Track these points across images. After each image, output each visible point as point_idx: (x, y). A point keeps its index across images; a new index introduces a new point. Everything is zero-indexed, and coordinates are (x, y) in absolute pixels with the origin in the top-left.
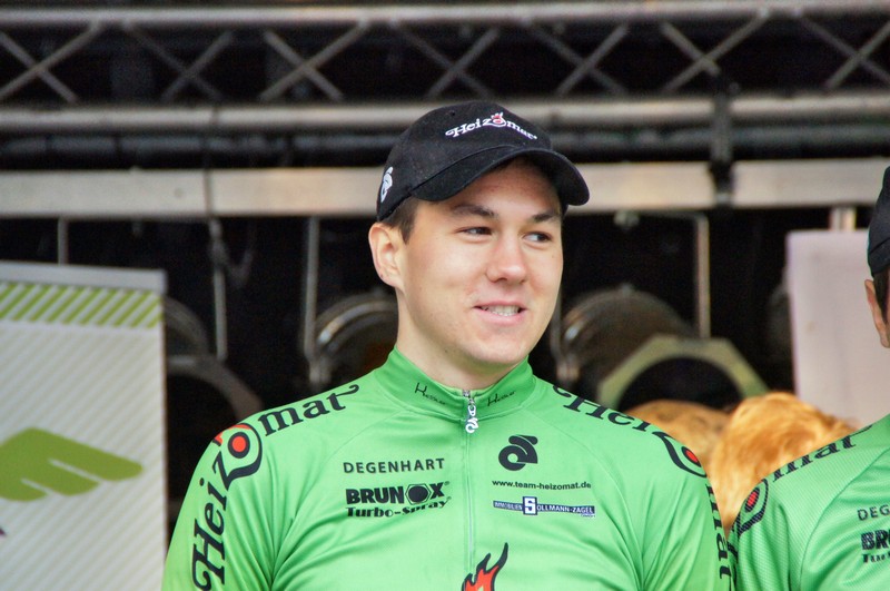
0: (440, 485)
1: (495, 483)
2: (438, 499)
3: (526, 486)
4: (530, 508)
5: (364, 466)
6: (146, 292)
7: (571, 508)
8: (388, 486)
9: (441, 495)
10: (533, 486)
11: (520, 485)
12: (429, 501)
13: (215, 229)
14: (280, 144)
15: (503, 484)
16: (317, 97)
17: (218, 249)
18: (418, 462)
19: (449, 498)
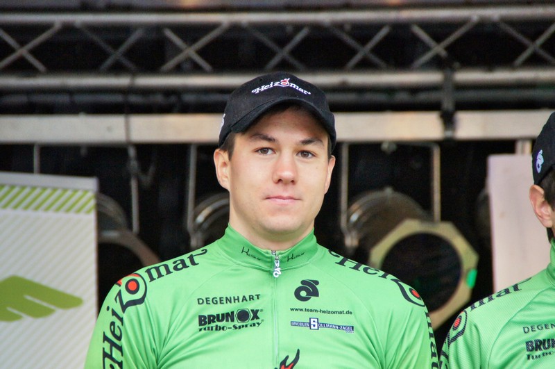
0: (257, 311)
1: (292, 310)
2: (255, 321)
3: (312, 311)
4: (314, 326)
5: (211, 300)
6: (86, 191)
7: (339, 326)
8: (225, 312)
9: (258, 318)
10: (316, 311)
11: (308, 310)
12: (250, 322)
13: (132, 152)
14: (173, 99)
15: (297, 310)
16: (196, 69)
17: (134, 164)
18: (244, 297)
19: (263, 320)
